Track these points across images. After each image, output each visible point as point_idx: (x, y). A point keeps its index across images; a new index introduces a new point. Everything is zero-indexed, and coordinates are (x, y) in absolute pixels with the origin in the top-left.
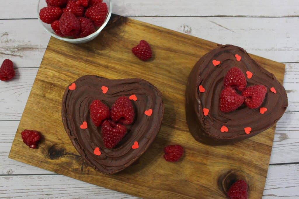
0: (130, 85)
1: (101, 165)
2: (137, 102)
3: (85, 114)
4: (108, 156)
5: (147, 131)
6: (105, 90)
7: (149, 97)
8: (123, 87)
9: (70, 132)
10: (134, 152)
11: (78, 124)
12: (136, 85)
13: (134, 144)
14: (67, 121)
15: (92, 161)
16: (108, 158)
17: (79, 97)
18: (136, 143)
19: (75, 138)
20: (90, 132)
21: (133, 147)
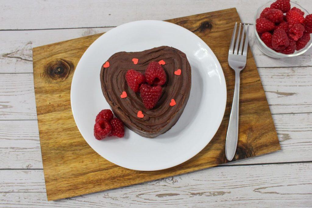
0: (157, 53)
1: (147, 126)
2: (166, 65)
3: (123, 85)
4: (150, 117)
5: (180, 89)
6: (135, 61)
7: (175, 60)
8: (151, 56)
9: (113, 104)
10: (172, 109)
11: (118, 95)
12: (162, 52)
13: (171, 102)
14: (108, 94)
15: (137, 124)
16: (151, 119)
17: (114, 73)
18: (173, 100)
19: (118, 107)
20: (130, 100)
21: (171, 104)
